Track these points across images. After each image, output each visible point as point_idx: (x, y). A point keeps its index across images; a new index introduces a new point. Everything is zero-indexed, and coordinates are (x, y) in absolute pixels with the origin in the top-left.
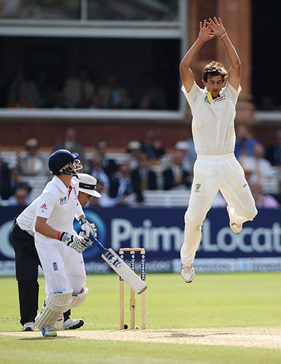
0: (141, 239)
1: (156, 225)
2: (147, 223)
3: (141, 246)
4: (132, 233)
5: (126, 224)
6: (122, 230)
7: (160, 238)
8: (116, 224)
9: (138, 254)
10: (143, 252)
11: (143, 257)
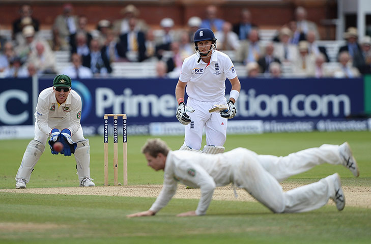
0: (123, 106)
1: (135, 93)
2: (128, 92)
3: (123, 112)
4: (114, 100)
5: (109, 93)
6: (105, 98)
7: (140, 105)
8: (100, 92)
9: (120, 119)
10: (125, 117)
11: (125, 122)
